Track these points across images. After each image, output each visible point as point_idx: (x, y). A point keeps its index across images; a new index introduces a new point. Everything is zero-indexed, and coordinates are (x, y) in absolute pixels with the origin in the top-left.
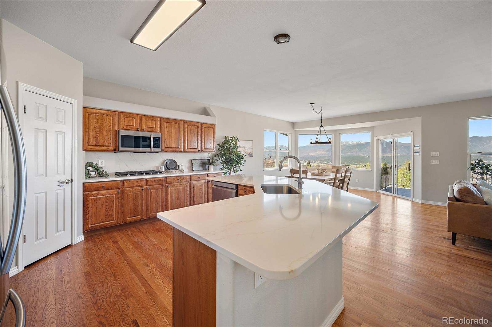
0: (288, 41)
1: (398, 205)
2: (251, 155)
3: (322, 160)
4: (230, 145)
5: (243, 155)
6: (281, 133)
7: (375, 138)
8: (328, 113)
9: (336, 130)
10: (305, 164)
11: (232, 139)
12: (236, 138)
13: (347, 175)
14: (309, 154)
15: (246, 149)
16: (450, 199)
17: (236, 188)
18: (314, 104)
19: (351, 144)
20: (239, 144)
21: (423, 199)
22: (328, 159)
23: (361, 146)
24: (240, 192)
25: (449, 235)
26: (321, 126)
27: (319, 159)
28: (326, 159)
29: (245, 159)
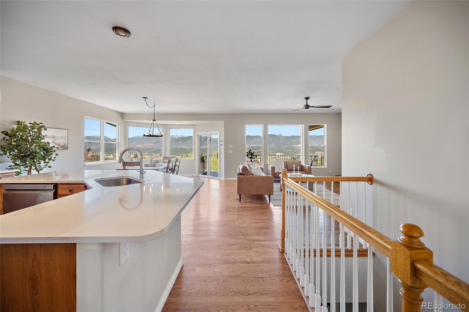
0: (128, 37)
1: (211, 184)
2: (65, 148)
3: (150, 152)
4: (29, 133)
5: (54, 147)
6: (106, 123)
7: (196, 134)
8: (159, 109)
9: (166, 125)
10: (131, 157)
11: (31, 125)
12: (41, 125)
13: (176, 164)
14: (136, 146)
15: (56, 140)
16: (238, 174)
17: (54, 189)
18: (147, 98)
19: (177, 137)
20: (43, 133)
21: (225, 177)
22: (156, 151)
23: (184, 139)
24: (60, 192)
25: (237, 197)
26: (154, 120)
27: (147, 151)
28: (154, 151)
29: (56, 153)
